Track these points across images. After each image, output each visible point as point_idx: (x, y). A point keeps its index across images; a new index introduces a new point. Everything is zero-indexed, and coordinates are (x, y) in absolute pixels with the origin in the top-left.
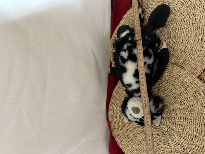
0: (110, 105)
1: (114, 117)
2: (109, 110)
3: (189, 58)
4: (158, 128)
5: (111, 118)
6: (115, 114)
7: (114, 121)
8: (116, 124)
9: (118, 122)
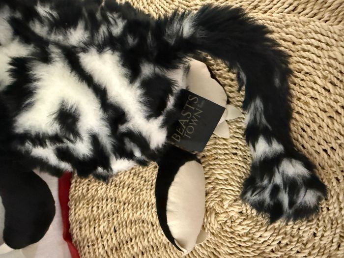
0: (73, 185)
1: (90, 222)
2: (72, 204)
4: (246, 239)
5: (81, 228)
6: (92, 211)
7: (92, 234)
8: (100, 245)
9: (104, 237)
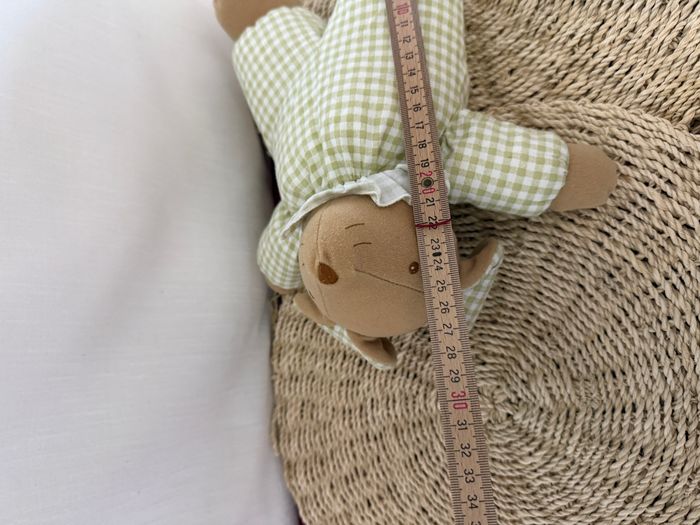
3: (604, 83)
